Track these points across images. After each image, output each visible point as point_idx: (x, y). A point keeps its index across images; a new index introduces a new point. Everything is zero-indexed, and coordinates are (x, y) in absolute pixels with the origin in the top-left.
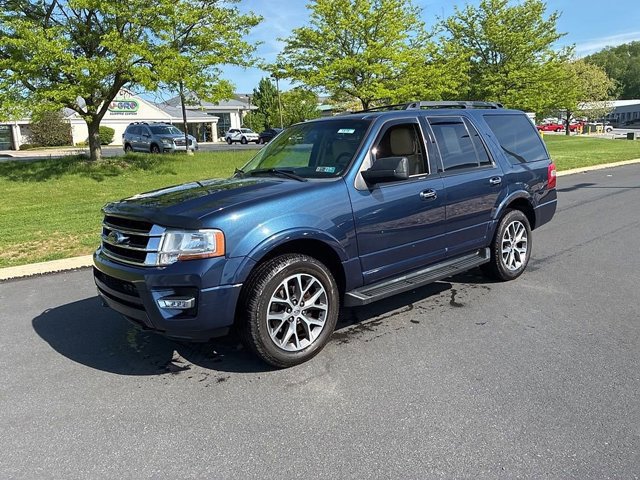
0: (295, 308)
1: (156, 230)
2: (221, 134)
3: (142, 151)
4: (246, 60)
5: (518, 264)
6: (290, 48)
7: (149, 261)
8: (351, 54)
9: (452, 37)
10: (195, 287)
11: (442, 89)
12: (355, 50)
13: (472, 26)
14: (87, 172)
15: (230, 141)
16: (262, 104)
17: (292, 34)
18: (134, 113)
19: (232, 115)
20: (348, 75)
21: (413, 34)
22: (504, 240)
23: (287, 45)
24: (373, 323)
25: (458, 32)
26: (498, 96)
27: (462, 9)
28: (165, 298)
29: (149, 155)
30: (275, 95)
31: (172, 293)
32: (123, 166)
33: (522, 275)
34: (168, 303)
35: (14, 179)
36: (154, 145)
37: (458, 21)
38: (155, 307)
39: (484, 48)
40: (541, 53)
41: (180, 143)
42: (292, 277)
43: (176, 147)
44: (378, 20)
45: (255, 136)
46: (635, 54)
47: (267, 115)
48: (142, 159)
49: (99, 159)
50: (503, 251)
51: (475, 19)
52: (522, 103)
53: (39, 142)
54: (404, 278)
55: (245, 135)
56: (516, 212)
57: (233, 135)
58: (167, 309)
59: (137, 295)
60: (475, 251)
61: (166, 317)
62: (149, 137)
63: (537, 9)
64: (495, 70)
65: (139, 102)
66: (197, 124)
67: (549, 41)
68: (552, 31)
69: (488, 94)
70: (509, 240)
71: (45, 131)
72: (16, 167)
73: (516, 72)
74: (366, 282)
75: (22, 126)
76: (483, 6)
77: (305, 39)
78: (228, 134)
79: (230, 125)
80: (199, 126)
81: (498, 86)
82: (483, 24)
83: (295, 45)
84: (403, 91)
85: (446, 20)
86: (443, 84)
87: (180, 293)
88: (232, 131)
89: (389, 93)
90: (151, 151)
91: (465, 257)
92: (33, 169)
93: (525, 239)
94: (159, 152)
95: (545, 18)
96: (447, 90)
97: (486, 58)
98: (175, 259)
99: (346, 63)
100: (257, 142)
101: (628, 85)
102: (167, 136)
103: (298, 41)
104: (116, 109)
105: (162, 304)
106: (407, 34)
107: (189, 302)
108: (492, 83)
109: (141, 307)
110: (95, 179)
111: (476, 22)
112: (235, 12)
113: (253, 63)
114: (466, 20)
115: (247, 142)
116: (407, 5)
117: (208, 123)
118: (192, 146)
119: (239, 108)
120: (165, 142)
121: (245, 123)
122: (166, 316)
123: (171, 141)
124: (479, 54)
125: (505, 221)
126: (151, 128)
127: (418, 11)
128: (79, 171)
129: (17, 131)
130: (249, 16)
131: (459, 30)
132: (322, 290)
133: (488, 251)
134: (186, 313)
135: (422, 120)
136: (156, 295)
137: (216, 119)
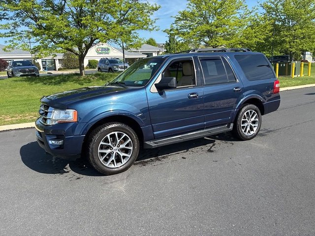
0: (115, 148)
1: (50, 109)
3: (104, 71)
4: (150, 27)
5: (252, 133)
6: (177, 21)
8: (208, 23)
9: (265, 12)
10: (63, 136)
12: (210, 21)
13: (276, 6)
14: (77, 81)
16: (170, 48)
17: (178, 14)
18: (108, 53)
19: (154, 54)
20: (205, 34)
21: (242, 12)
22: (243, 120)
23: (175, 19)
24: (163, 158)
26: (290, 43)
28: (52, 140)
29: (107, 73)
31: (55, 137)
32: (93, 79)
33: (254, 138)
34: (53, 142)
35: (45, 84)
36: (110, 69)
37: (269, 4)
38: (47, 143)
39: (283, 17)
42: (113, 133)
43: (120, 70)
44: (221, 5)
48: (103, 75)
49: (84, 75)
50: (242, 125)
51: (278, 2)
52: (302, 47)
53: (66, 67)
54: (180, 136)
56: (251, 105)
58: (53, 145)
60: (225, 124)
62: (108, 65)
64: (289, 29)
65: (110, 48)
66: (137, 58)
69: (284, 41)
70: (246, 119)
71: (69, 62)
72: (48, 78)
73: (300, 30)
74: (155, 138)
75: (59, 60)
77: (184, 16)
80: (138, 60)
81: (289, 37)
82: (283, 5)
83: (180, 19)
85: (262, 4)
86: (256, 37)
87: (58, 138)
91: (218, 127)
92: (55, 79)
93: (257, 120)
94: (112, 72)
97: (284, 23)
98: (57, 122)
99: (205, 27)
102: (116, 64)
103: (181, 17)
104: (100, 52)
105: (50, 142)
106: (237, 12)
107: (60, 142)
108: (287, 36)
110: (80, 84)
111: (279, 4)
112: (148, 5)
113: (153, 29)
114: (273, 3)
119: (157, 50)
120: (115, 67)
122: (52, 147)
123: (118, 67)
124: (280, 21)
125: (243, 110)
126: (109, 61)
128: (74, 80)
129: (57, 62)
130: (154, 6)
131: (269, 9)
132: (130, 140)
133: (232, 125)
134: (61, 147)
135: (195, 58)
136: (48, 138)
137: (146, 56)
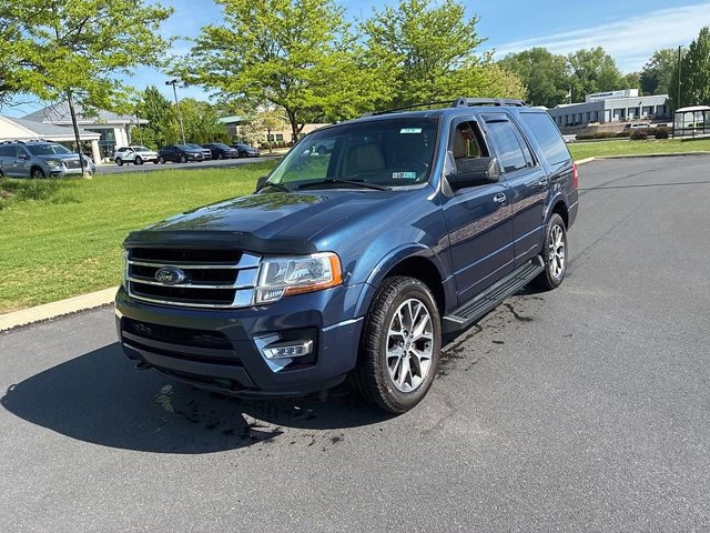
0: (406, 341)
1: (248, 260)
2: (104, 154)
3: (21, 177)
6: (198, 49)
7: (240, 301)
10: (316, 327)
11: (375, 96)
12: (275, 53)
13: (392, 29)
15: (121, 162)
16: (150, 117)
19: (117, 131)
20: (271, 81)
21: (338, 36)
23: (196, 45)
25: (378, 35)
27: (381, 11)
28: (270, 346)
29: (30, 182)
30: (166, 106)
31: (276, 338)
34: (275, 351)
36: (35, 168)
37: (377, 24)
38: (259, 359)
40: (463, 59)
41: (71, 165)
42: (404, 304)
43: (66, 170)
44: (301, 19)
45: (153, 154)
46: (536, 61)
47: (157, 130)
48: (26, 187)
51: (394, 22)
55: (139, 153)
57: (124, 154)
58: (274, 359)
59: (230, 347)
61: (275, 371)
62: (27, 158)
63: (457, 12)
67: (471, 46)
68: (473, 37)
73: (442, 77)
76: (403, 8)
77: (218, 39)
78: (117, 154)
79: (114, 143)
81: (425, 92)
82: (404, 27)
83: (206, 46)
84: (334, 98)
85: (364, 23)
86: (376, 90)
87: (287, 337)
88: (122, 150)
89: (320, 101)
90: (32, 176)
94: (44, 176)
95: (465, 22)
96: (380, 96)
98: (280, 294)
99: (270, 67)
100: (155, 161)
101: (532, 92)
102: (52, 157)
103: (210, 41)
105: (268, 354)
108: (420, 89)
109: (237, 362)
111: (396, 25)
114: (385, 23)
115: (142, 162)
116: (330, 4)
117: (86, 142)
118: (88, 168)
119: (124, 122)
120: (51, 164)
121: (134, 141)
122: (276, 369)
123: (59, 163)
126: (29, 148)
127: (342, 10)
132: (428, 315)
134: (297, 362)
136: (260, 343)
137: (97, 136)
